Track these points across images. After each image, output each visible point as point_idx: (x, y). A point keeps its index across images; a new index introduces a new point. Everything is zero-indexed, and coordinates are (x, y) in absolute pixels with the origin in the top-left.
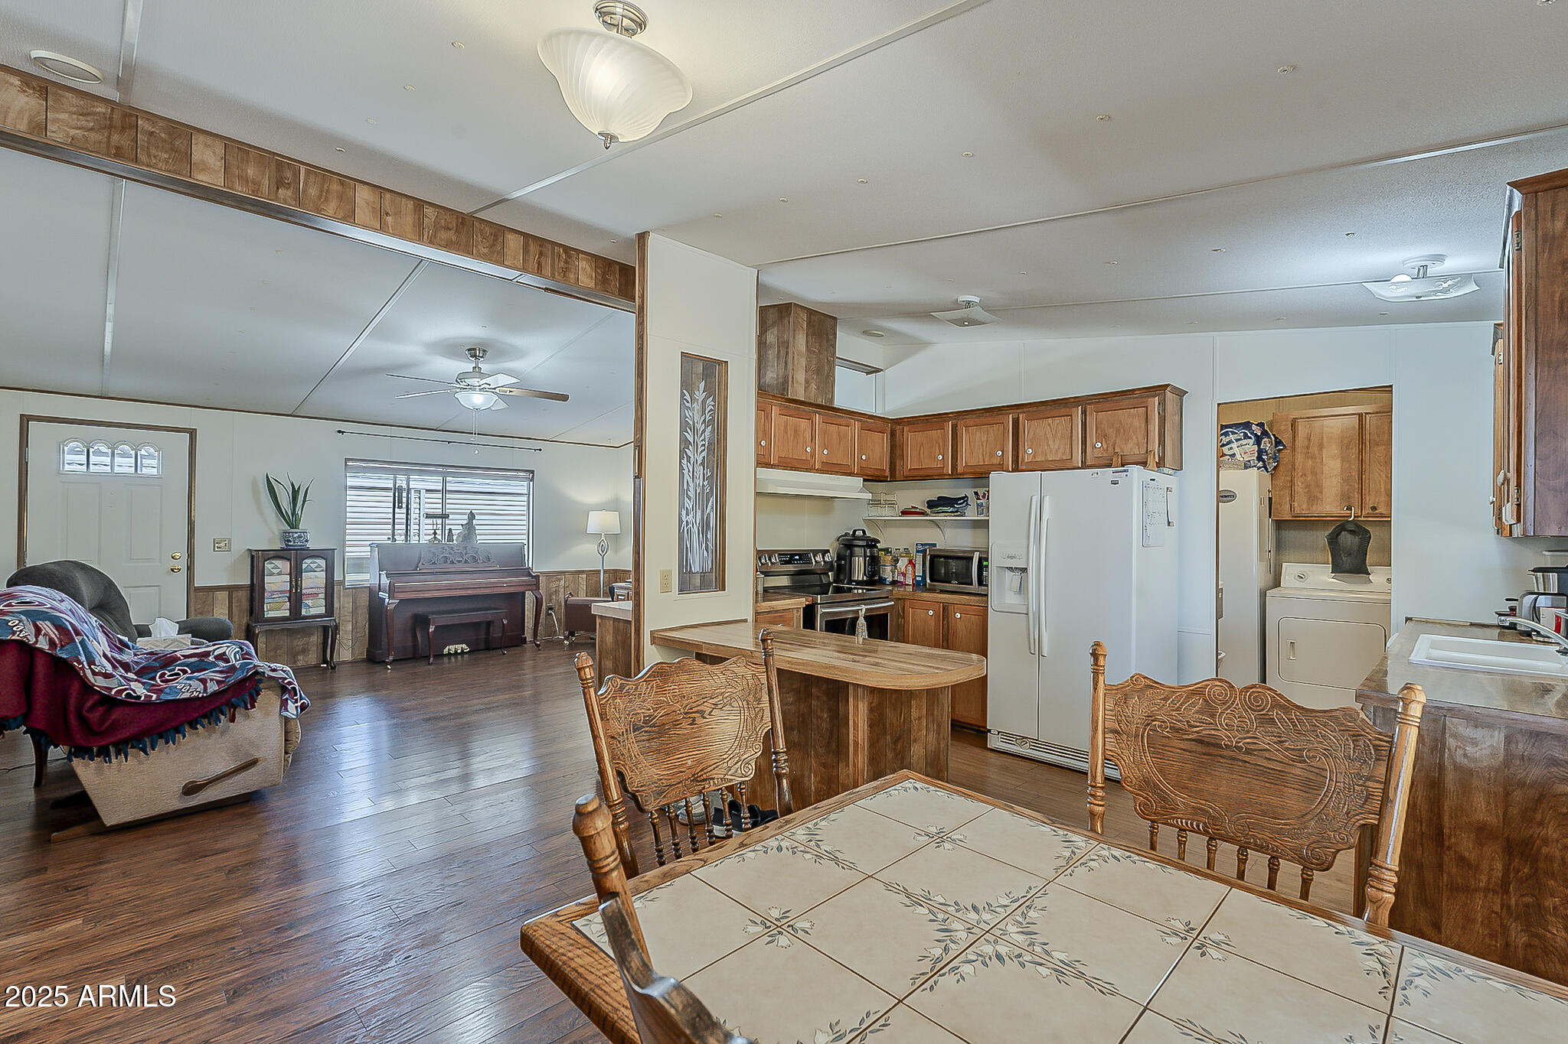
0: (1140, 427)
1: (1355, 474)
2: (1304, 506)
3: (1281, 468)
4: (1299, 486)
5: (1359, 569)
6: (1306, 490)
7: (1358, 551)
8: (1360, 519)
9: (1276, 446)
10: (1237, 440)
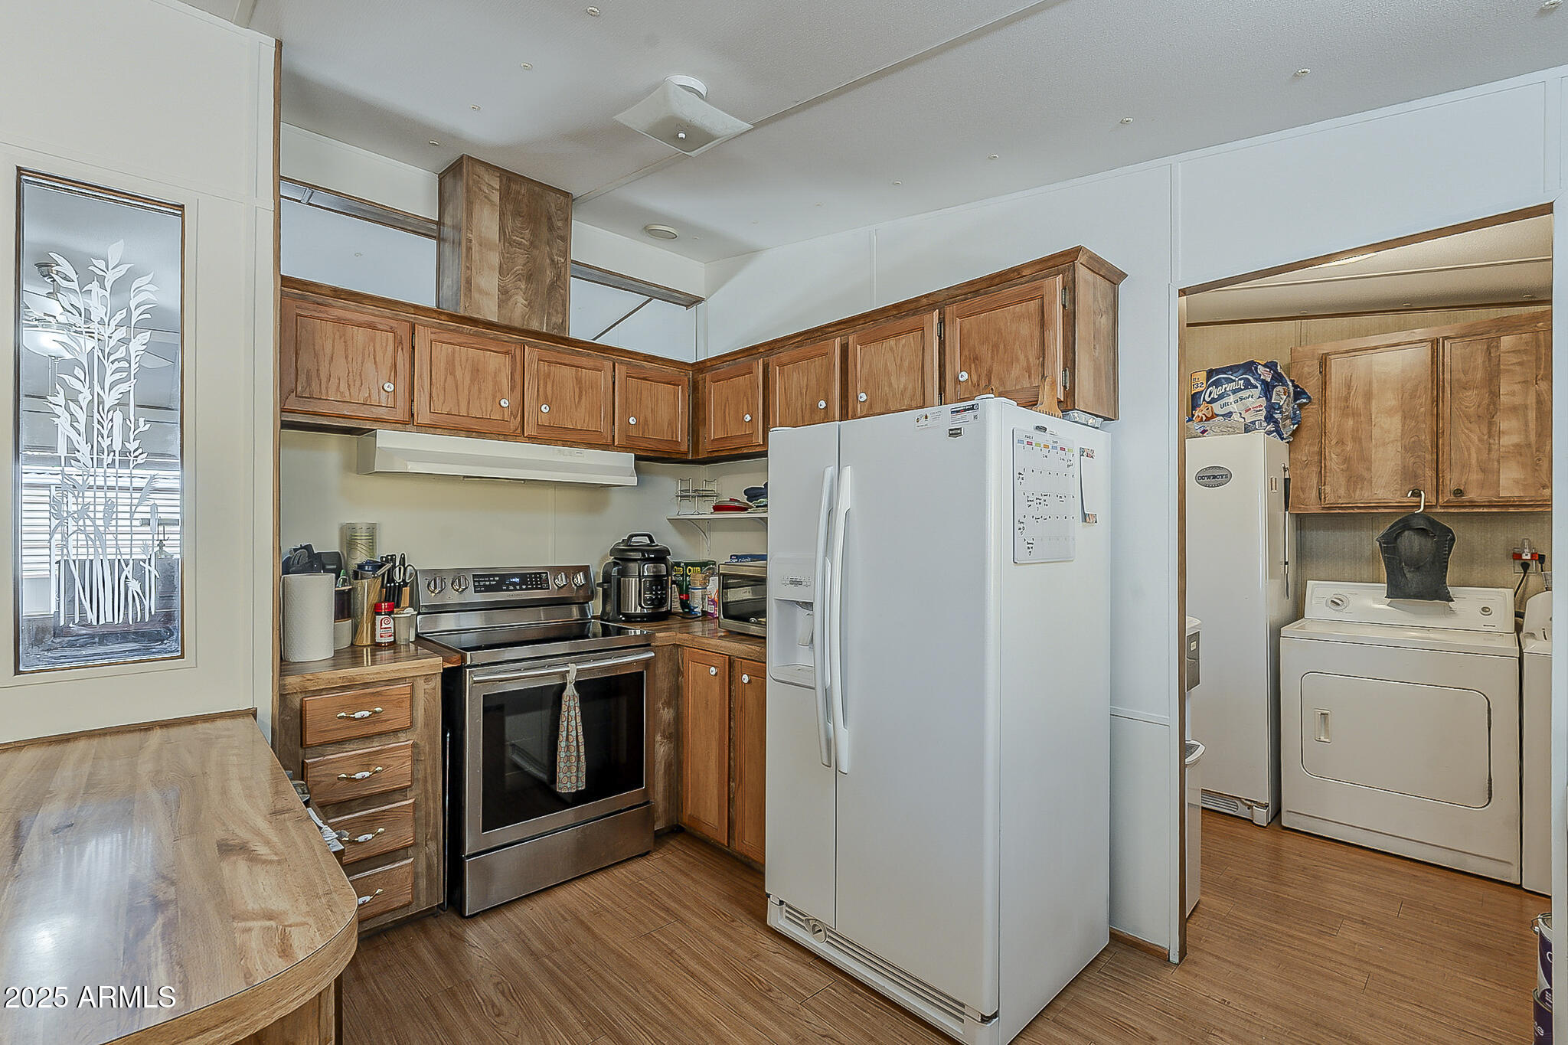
0: (1032, 336)
1: (1426, 439)
2: (1342, 492)
3: (1304, 434)
4: (1333, 461)
5: (1436, 591)
6: (1344, 467)
7: (1433, 563)
8: (1434, 511)
9: (1296, 398)
10: (1235, 392)
